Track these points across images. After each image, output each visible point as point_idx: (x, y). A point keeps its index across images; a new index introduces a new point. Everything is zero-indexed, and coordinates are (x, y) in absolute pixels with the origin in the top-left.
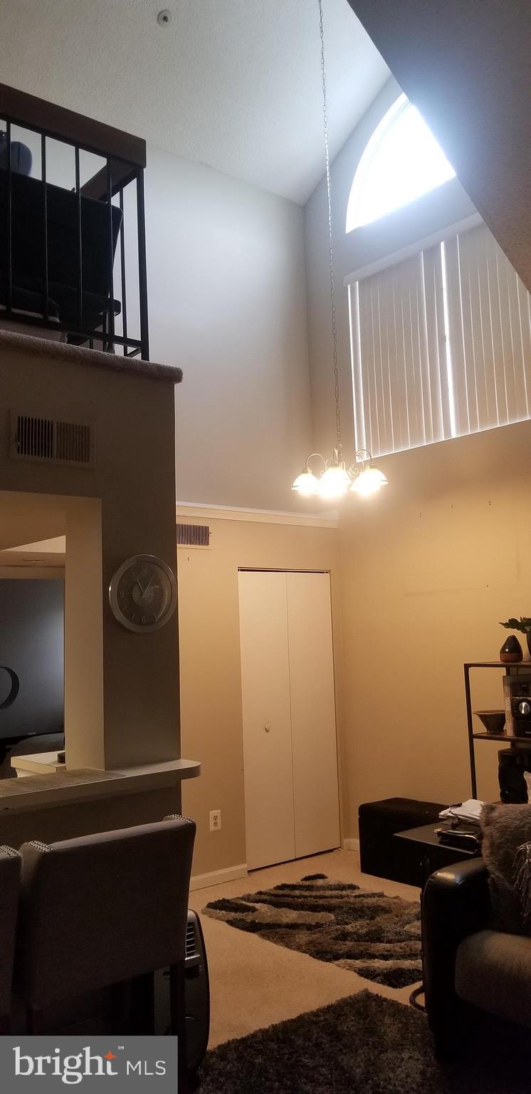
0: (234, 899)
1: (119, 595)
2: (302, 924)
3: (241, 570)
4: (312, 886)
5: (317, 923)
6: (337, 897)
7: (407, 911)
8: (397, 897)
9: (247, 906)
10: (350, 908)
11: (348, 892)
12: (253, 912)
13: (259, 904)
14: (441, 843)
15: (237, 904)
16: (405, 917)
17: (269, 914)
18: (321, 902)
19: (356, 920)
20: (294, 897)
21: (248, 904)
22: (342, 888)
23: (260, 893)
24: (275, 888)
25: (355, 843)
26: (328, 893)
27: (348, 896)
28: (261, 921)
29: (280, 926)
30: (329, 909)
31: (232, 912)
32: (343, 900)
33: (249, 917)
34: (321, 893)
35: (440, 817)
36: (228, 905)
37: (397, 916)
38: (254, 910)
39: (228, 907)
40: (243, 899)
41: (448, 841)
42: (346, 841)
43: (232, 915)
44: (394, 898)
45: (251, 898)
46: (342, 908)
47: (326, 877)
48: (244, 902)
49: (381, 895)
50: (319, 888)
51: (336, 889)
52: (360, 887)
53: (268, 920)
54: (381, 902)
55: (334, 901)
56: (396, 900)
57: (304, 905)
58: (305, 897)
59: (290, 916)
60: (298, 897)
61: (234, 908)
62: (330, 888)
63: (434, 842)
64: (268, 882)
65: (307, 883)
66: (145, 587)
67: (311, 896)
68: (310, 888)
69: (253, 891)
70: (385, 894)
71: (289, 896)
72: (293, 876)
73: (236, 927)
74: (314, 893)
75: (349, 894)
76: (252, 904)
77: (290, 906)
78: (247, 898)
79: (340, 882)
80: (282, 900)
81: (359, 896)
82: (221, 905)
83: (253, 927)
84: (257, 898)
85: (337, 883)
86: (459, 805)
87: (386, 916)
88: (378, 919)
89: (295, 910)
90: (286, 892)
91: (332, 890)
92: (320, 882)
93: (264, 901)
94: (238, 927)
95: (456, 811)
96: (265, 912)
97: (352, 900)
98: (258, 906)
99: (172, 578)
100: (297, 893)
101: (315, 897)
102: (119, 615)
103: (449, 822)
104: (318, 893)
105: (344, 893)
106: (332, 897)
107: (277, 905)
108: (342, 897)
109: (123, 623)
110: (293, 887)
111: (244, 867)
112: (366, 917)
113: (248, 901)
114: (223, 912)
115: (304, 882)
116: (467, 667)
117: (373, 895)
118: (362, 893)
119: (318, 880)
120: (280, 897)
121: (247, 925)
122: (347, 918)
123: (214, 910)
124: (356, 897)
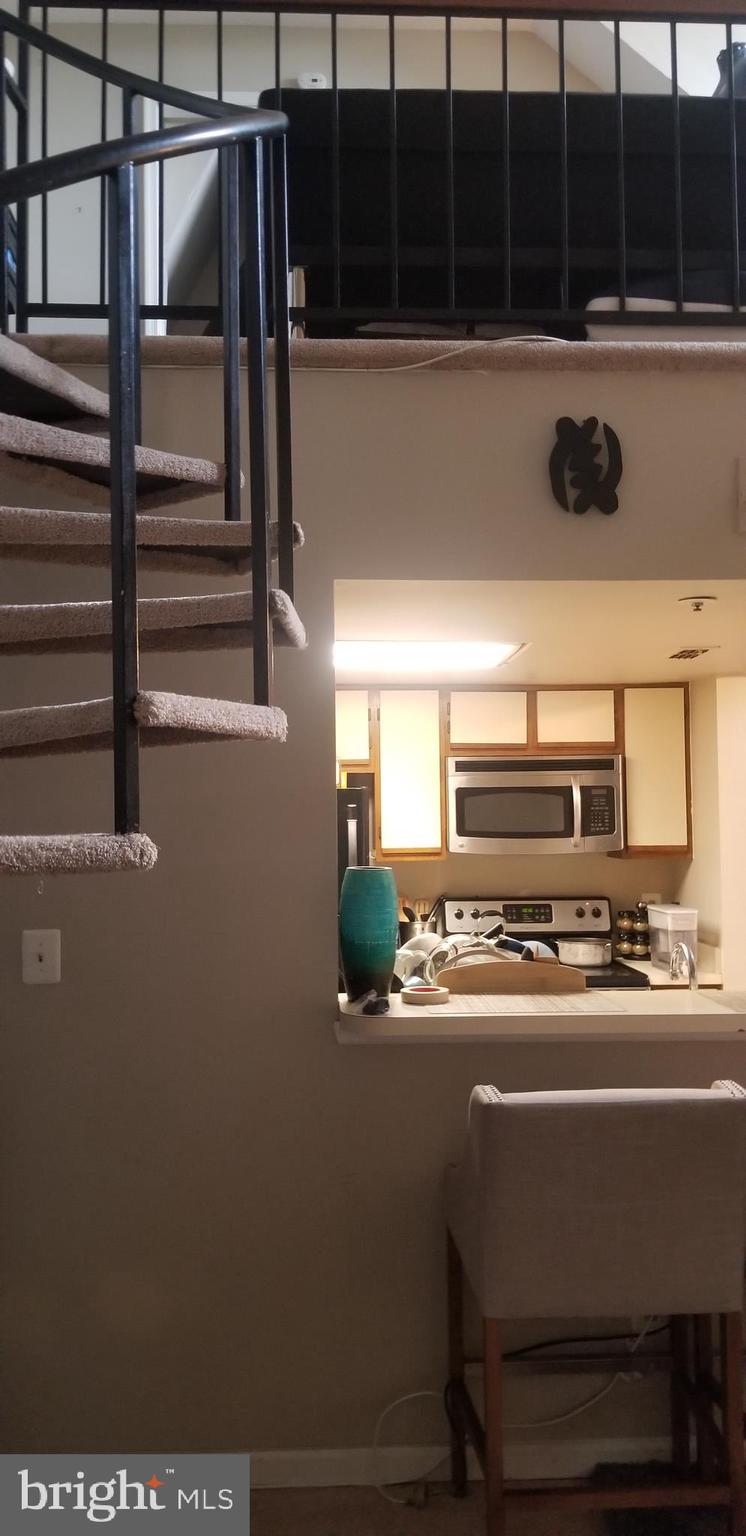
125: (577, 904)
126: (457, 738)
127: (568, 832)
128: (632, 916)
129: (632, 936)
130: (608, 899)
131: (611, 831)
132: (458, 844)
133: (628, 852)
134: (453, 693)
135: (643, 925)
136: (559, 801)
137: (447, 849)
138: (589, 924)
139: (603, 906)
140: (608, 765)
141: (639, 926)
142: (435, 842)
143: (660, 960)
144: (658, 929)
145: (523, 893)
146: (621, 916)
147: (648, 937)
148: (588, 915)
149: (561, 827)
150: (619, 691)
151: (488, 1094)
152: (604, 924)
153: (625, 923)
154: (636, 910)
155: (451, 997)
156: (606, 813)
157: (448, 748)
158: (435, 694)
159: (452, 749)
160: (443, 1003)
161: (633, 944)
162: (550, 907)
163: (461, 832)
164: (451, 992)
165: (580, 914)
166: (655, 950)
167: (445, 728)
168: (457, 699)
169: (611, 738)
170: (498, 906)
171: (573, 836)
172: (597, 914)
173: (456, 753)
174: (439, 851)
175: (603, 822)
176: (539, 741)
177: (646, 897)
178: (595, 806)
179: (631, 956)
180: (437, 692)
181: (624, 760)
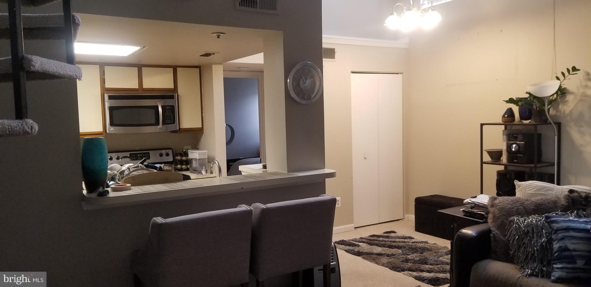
0: (348, 240)
1: (293, 84)
2: (384, 254)
3: (353, 73)
4: (389, 236)
5: (392, 254)
6: (402, 242)
7: (441, 251)
8: (435, 244)
9: (355, 244)
10: (410, 248)
11: (409, 240)
12: (358, 247)
13: (362, 243)
14: (464, 215)
15: (349, 242)
16: (440, 253)
17: (367, 248)
18: (394, 244)
19: (413, 253)
20: (379, 241)
21: (355, 243)
22: (405, 238)
23: (362, 238)
24: (369, 236)
25: (412, 217)
26: (397, 240)
27: (408, 242)
28: (363, 251)
29: (372, 254)
30: (399, 247)
31: (347, 246)
32: (406, 243)
33: (356, 249)
34: (394, 240)
35: (464, 203)
36: (345, 243)
37: (435, 253)
38: (359, 246)
39: (345, 244)
40: (352, 240)
41: (468, 215)
42: (406, 216)
43: (348, 248)
44: (433, 244)
45: (357, 240)
46: (405, 247)
47: (396, 233)
48: (353, 242)
49: (426, 242)
50: (392, 237)
51: (402, 238)
52: (415, 238)
53: (366, 251)
54: (426, 245)
55: (400, 244)
56: (434, 245)
57: (385, 245)
58: (385, 241)
59: (378, 250)
60: (381, 241)
61: (348, 244)
62: (399, 237)
63: (461, 215)
64: (366, 233)
65: (386, 235)
66: (306, 80)
67: (388, 241)
68: (387, 237)
69: (358, 237)
70: (428, 242)
71: (377, 240)
72: (379, 231)
73: (350, 253)
74: (390, 240)
75: (409, 241)
76: (357, 243)
77: (377, 245)
78: (355, 240)
79: (404, 235)
80: (372, 242)
81: (415, 242)
82: (342, 243)
83: (359, 254)
84: (360, 240)
85: (402, 235)
86: (475, 197)
87: (429, 253)
88: (425, 253)
89: (380, 247)
90: (375, 238)
91: (399, 239)
92: (393, 235)
93: (364, 242)
94: (351, 253)
95: (474, 200)
96: (364, 247)
97: (410, 244)
98: (360, 244)
99: (320, 75)
100: (381, 239)
101: (391, 242)
102: (293, 94)
103: (469, 206)
104: (392, 240)
105: (406, 240)
106: (400, 242)
107: (370, 244)
108: (405, 242)
109: (295, 98)
110: (379, 236)
111: (353, 225)
112: (418, 252)
113: (355, 242)
114: (343, 246)
115: (384, 234)
116: (482, 125)
117: (422, 242)
118: (416, 241)
119: (392, 233)
120: (372, 241)
121: (355, 253)
122: (408, 252)
123: (338, 245)
124: (413, 242)
125: (160, 152)
126: (108, 85)
127: (157, 123)
128: (181, 155)
129: (181, 162)
130: (172, 149)
131: (174, 123)
132: (110, 129)
133: (181, 131)
134: (105, 67)
135: (186, 158)
136: (153, 111)
137: (106, 132)
138: (165, 159)
139: (170, 152)
140: (172, 97)
141: (184, 158)
142: (100, 129)
143: (193, 170)
144: (192, 159)
145: (137, 149)
146: (177, 155)
147: (188, 162)
148: (164, 155)
149: (153, 122)
150: (175, 69)
151: (159, 220)
152: (170, 159)
153: (179, 158)
154: (182, 153)
155: (133, 187)
156: (172, 116)
157: (104, 90)
158: (98, 67)
159: (106, 90)
160: (129, 190)
161: (182, 165)
162: (149, 153)
163: (112, 124)
164: (132, 186)
165: (161, 155)
166: (191, 166)
167: (103, 81)
168: (107, 69)
169: (172, 86)
170: (128, 154)
171: (159, 125)
172: (167, 155)
173: (108, 92)
174: (102, 133)
175: (171, 120)
176: (144, 87)
177: (186, 148)
178: (167, 113)
179: (181, 170)
180: (98, 66)
181: (178, 95)
